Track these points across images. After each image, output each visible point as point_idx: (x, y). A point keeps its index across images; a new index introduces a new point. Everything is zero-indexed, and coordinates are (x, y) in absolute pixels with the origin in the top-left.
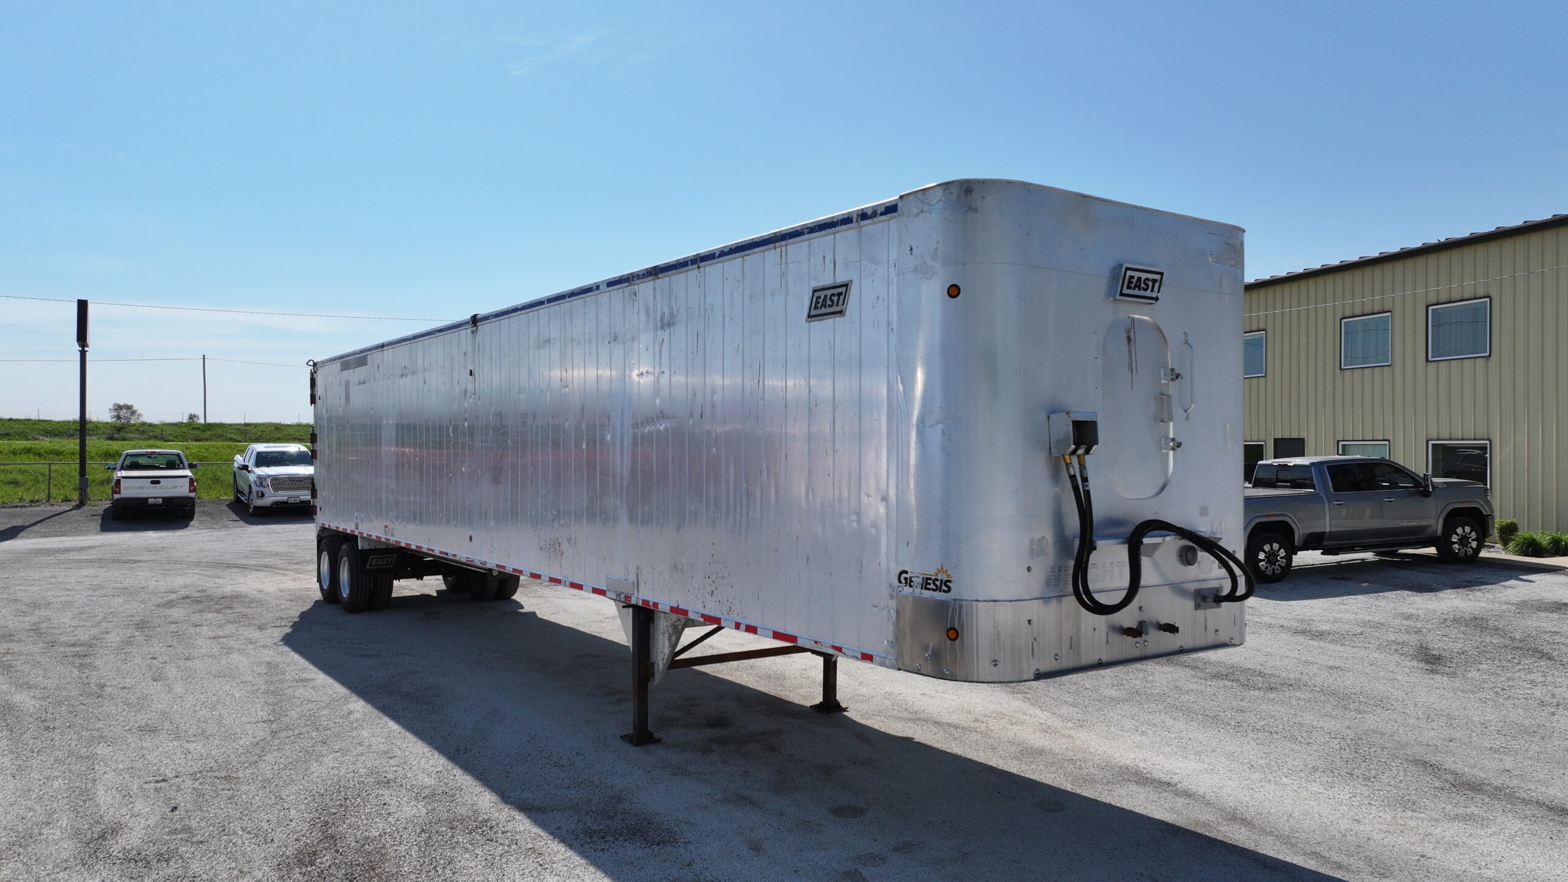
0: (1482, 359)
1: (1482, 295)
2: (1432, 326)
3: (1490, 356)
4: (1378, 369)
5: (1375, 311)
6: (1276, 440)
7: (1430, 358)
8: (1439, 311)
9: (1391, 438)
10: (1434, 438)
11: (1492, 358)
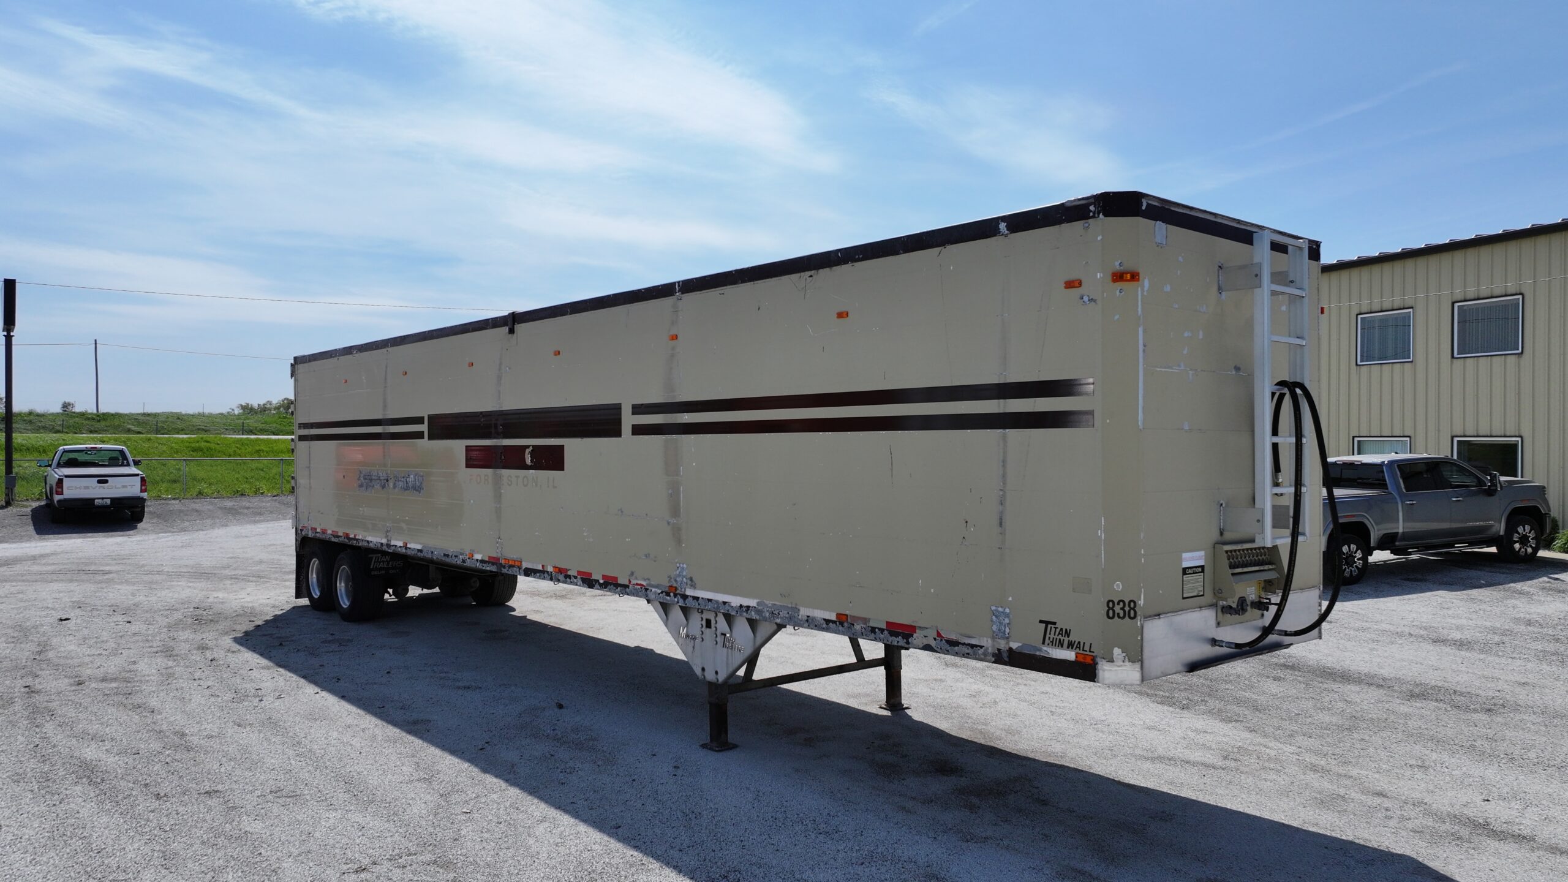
0: (1513, 357)
1: (1514, 292)
2: (1458, 323)
3: (1522, 352)
4: (1399, 364)
5: (1395, 307)
7: (1456, 355)
8: (1465, 308)
10: (1459, 435)
11: (1524, 355)
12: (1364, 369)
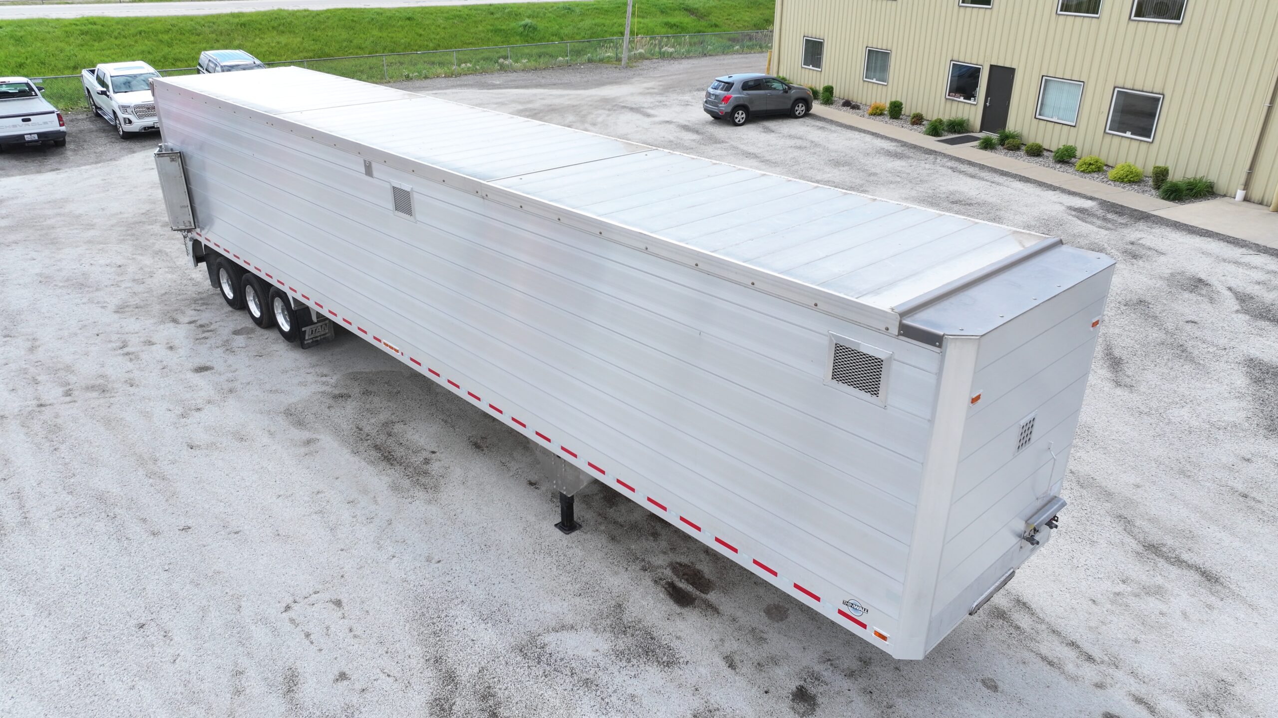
0: (1174, 26)
3: (1181, 23)
4: (1088, 18)
6: (992, 67)
7: (1133, 17)
9: (1086, 81)
10: (1120, 86)
11: (1182, 25)
12: (1061, 18)
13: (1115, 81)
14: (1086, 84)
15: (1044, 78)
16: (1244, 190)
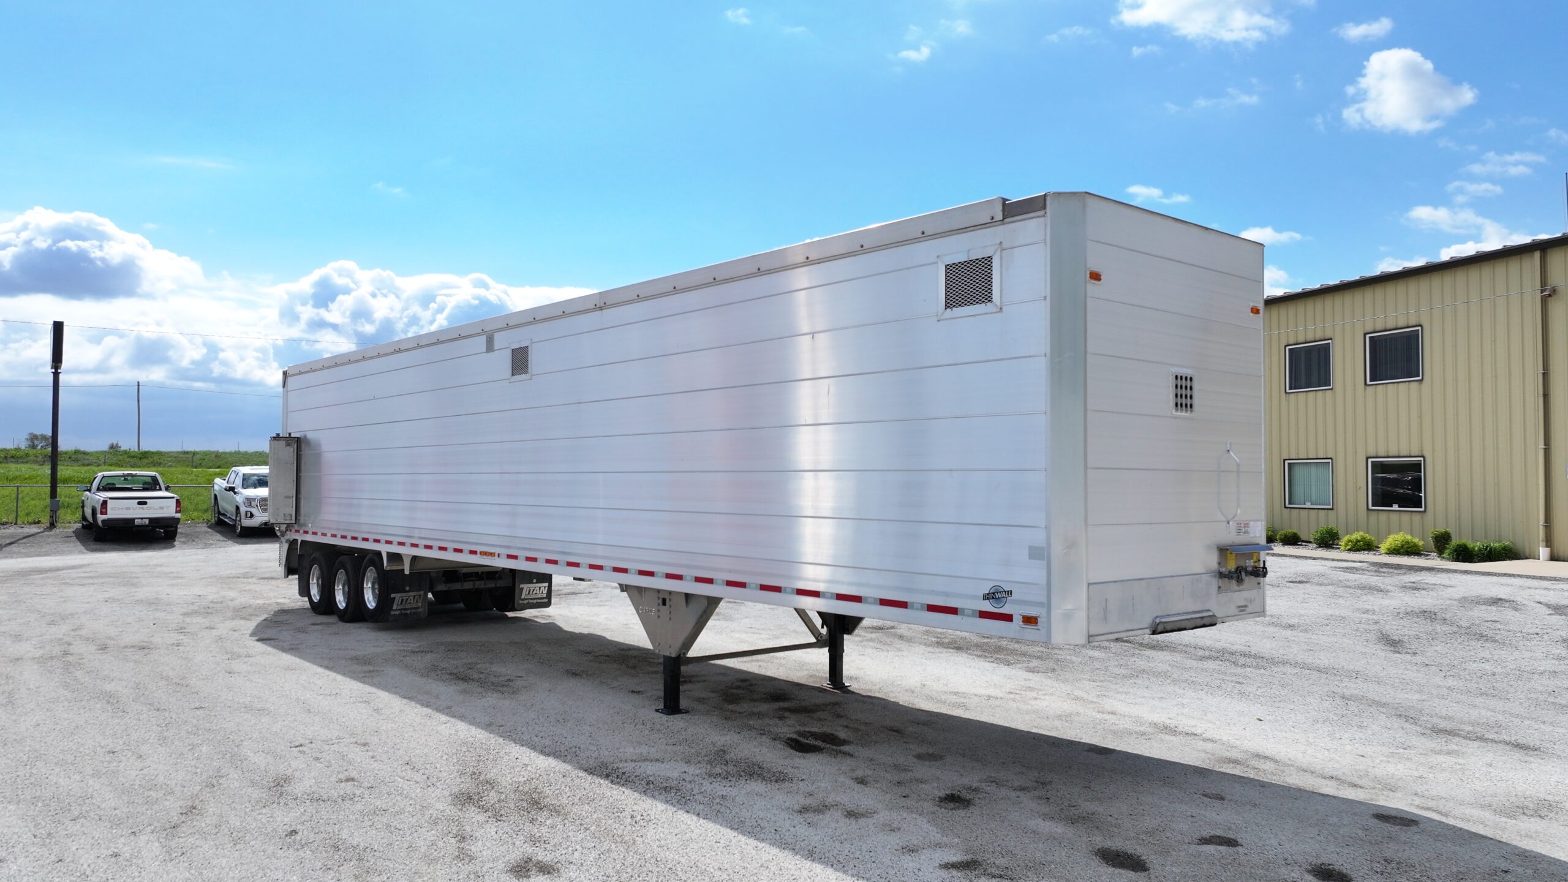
0: (1416, 384)
1: (1414, 323)
2: (1370, 352)
3: (1422, 380)
4: (1321, 392)
5: (1317, 339)
7: (1368, 382)
8: (1375, 338)
9: (1333, 457)
10: (1372, 455)
11: (1424, 381)
12: (1292, 396)
13: (1366, 451)
14: (1334, 460)
15: (1287, 462)
16: (1547, 547)
